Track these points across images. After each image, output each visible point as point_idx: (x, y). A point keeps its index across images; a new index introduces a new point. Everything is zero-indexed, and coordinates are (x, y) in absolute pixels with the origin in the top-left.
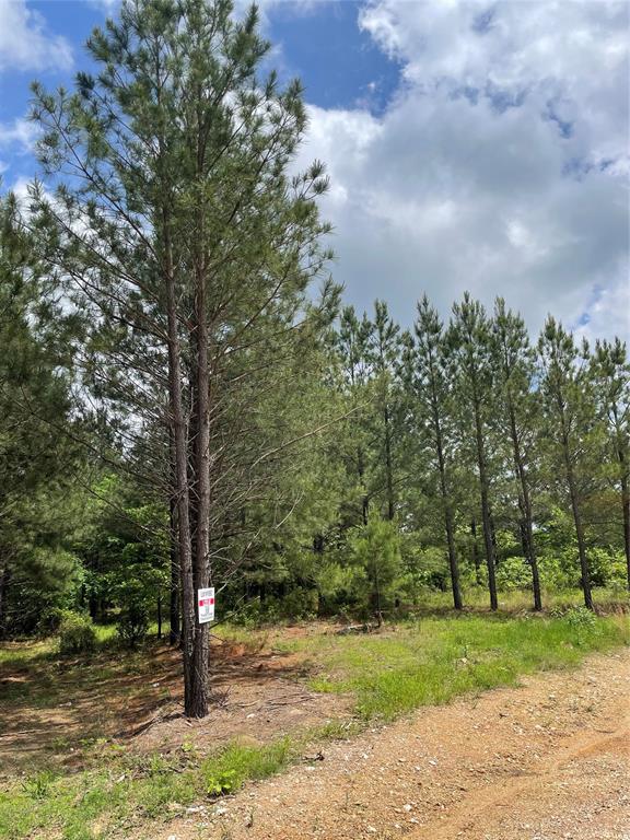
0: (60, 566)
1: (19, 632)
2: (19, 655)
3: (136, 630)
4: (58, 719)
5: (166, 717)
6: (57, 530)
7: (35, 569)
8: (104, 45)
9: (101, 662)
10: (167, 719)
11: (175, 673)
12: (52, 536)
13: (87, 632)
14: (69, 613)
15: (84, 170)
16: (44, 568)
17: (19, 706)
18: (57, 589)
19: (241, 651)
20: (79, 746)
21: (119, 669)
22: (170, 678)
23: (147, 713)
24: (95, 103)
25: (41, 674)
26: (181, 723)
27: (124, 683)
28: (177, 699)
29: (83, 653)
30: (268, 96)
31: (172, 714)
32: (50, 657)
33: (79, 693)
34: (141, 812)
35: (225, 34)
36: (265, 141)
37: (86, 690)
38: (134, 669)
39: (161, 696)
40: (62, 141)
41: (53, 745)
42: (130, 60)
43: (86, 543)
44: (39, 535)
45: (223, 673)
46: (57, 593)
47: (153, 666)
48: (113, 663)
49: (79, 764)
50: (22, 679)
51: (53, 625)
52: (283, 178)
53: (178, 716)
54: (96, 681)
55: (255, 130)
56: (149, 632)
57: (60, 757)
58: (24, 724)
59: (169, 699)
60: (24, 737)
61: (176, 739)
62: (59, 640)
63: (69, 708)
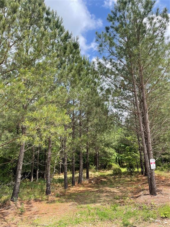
0: (111, 152)
1: (102, 168)
2: (103, 174)
3: (132, 170)
4: (115, 191)
5: (145, 194)
6: (109, 143)
7: (105, 152)
8: (111, 17)
9: (124, 178)
10: (145, 195)
11: (145, 182)
12: (108, 144)
13: (119, 169)
14: (114, 164)
15: (109, 51)
16: (107, 152)
17: (105, 186)
18: (110, 158)
19: (164, 178)
20: (122, 199)
21: (129, 180)
22: (144, 184)
23: (139, 192)
24: (110, 33)
25: (109, 179)
26: (149, 196)
27: (131, 184)
28: (147, 190)
29: (119, 175)
30: (157, 15)
31: (146, 194)
32: (111, 175)
33: (119, 185)
34: (142, 219)
35: (142, 3)
36: (157, 28)
37: (121, 184)
38: (133, 180)
39: (142, 188)
40: (103, 45)
41: (115, 197)
42: (118, 19)
43: (116, 146)
44: (105, 144)
45: (159, 184)
46: (110, 159)
47: (138, 180)
48: (127, 178)
49: (123, 203)
50: (105, 180)
51: (110, 167)
52: (164, 37)
53: (148, 194)
54: (123, 182)
55: (154, 26)
56: (135, 171)
57: (118, 201)
58: (108, 191)
59: (144, 189)
60: (108, 195)
61: (148, 201)
62: (112, 171)
63: (118, 189)
